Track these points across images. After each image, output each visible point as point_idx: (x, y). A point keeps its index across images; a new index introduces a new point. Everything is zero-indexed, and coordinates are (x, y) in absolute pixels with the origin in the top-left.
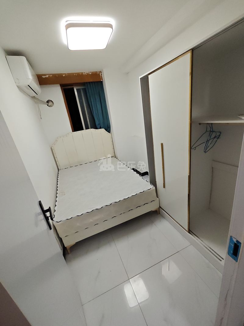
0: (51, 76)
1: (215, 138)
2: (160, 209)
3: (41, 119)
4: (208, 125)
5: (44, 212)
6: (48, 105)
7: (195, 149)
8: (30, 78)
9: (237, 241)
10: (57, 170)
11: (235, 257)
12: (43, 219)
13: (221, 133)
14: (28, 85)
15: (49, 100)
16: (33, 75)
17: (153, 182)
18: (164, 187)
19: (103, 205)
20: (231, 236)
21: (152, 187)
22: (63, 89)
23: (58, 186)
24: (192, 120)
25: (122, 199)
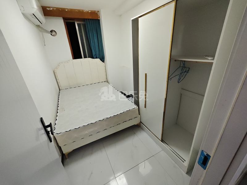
0: (55, 9)
1: (185, 72)
2: (141, 123)
3: (45, 45)
4: (182, 62)
5: (45, 127)
6: (51, 34)
7: (170, 79)
8: (35, 8)
9: (207, 154)
10: (59, 90)
11: (204, 166)
12: (44, 133)
13: (189, 68)
14: (33, 14)
15: (52, 30)
16: (37, 6)
17: (137, 103)
18: (145, 107)
19: (97, 120)
20: (202, 151)
21: (136, 107)
22: (66, 22)
23: (59, 103)
24: (171, 57)
25: (112, 116)
